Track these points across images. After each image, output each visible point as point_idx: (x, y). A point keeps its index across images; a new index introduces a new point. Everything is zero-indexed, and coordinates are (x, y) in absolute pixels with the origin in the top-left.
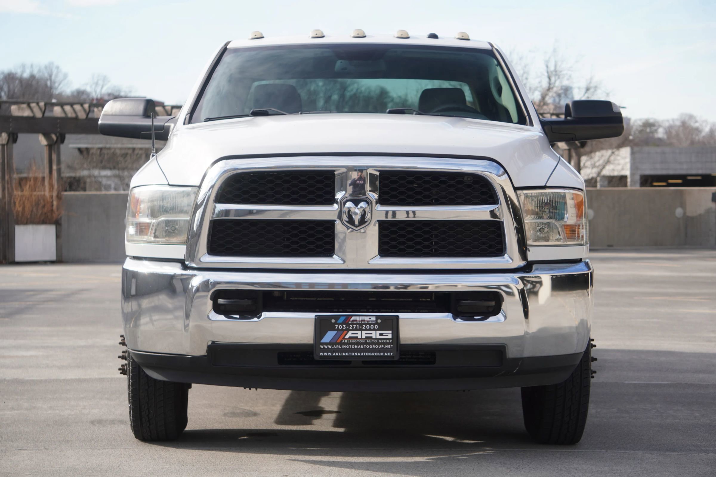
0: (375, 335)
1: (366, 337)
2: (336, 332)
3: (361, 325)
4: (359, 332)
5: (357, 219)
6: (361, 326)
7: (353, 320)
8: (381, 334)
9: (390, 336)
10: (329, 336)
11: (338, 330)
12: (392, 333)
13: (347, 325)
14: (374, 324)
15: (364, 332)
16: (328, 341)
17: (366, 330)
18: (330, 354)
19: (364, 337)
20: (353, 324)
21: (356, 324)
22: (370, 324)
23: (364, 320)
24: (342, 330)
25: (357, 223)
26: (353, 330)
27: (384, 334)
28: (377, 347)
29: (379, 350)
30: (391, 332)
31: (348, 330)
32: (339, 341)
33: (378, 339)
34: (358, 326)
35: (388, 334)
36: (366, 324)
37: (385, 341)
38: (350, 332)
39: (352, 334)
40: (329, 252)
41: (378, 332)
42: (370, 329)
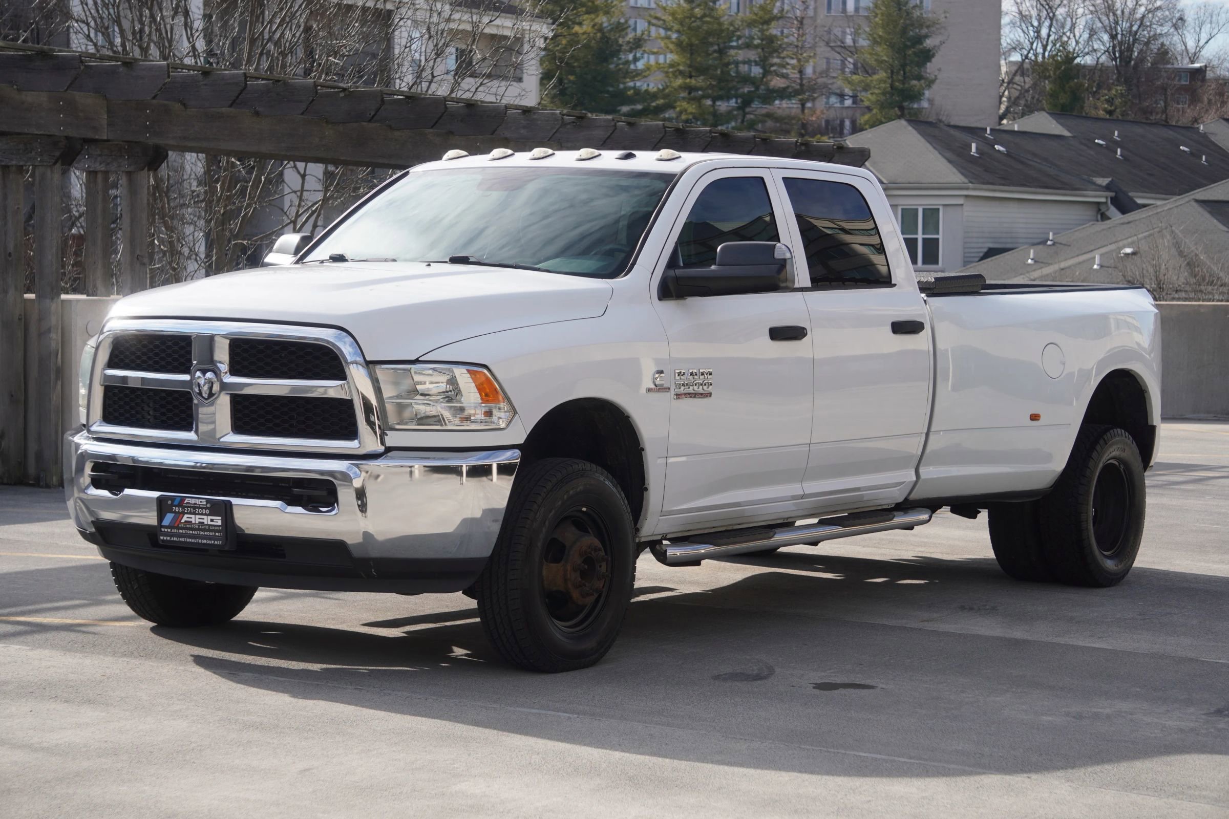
0: (207, 520)
1: (200, 523)
2: (173, 515)
3: (194, 508)
6: (194, 510)
7: (187, 503)
8: (212, 520)
9: (219, 523)
10: (168, 519)
11: (175, 512)
12: (222, 520)
13: (183, 507)
14: (205, 509)
15: (198, 517)
16: (167, 524)
17: (199, 514)
18: (169, 538)
19: (197, 522)
20: (187, 507)
21: (190, 507)
22: (202, 508)
23: (197, 504)
24: (179, 513)
26: (187, 513)
27: (214, 520)
28: (209, 533)
29: (210, 538)
30: (220, 518)
31: (183, 513)
32: (176, 525)
33: (208, 526)
34: (192, 509)
35: (218, 521)
36: (198, 508)
37: (216, 528)
39: (187, 518)
40: (191, 424)
41: (209, 518)
42: (202, 514)
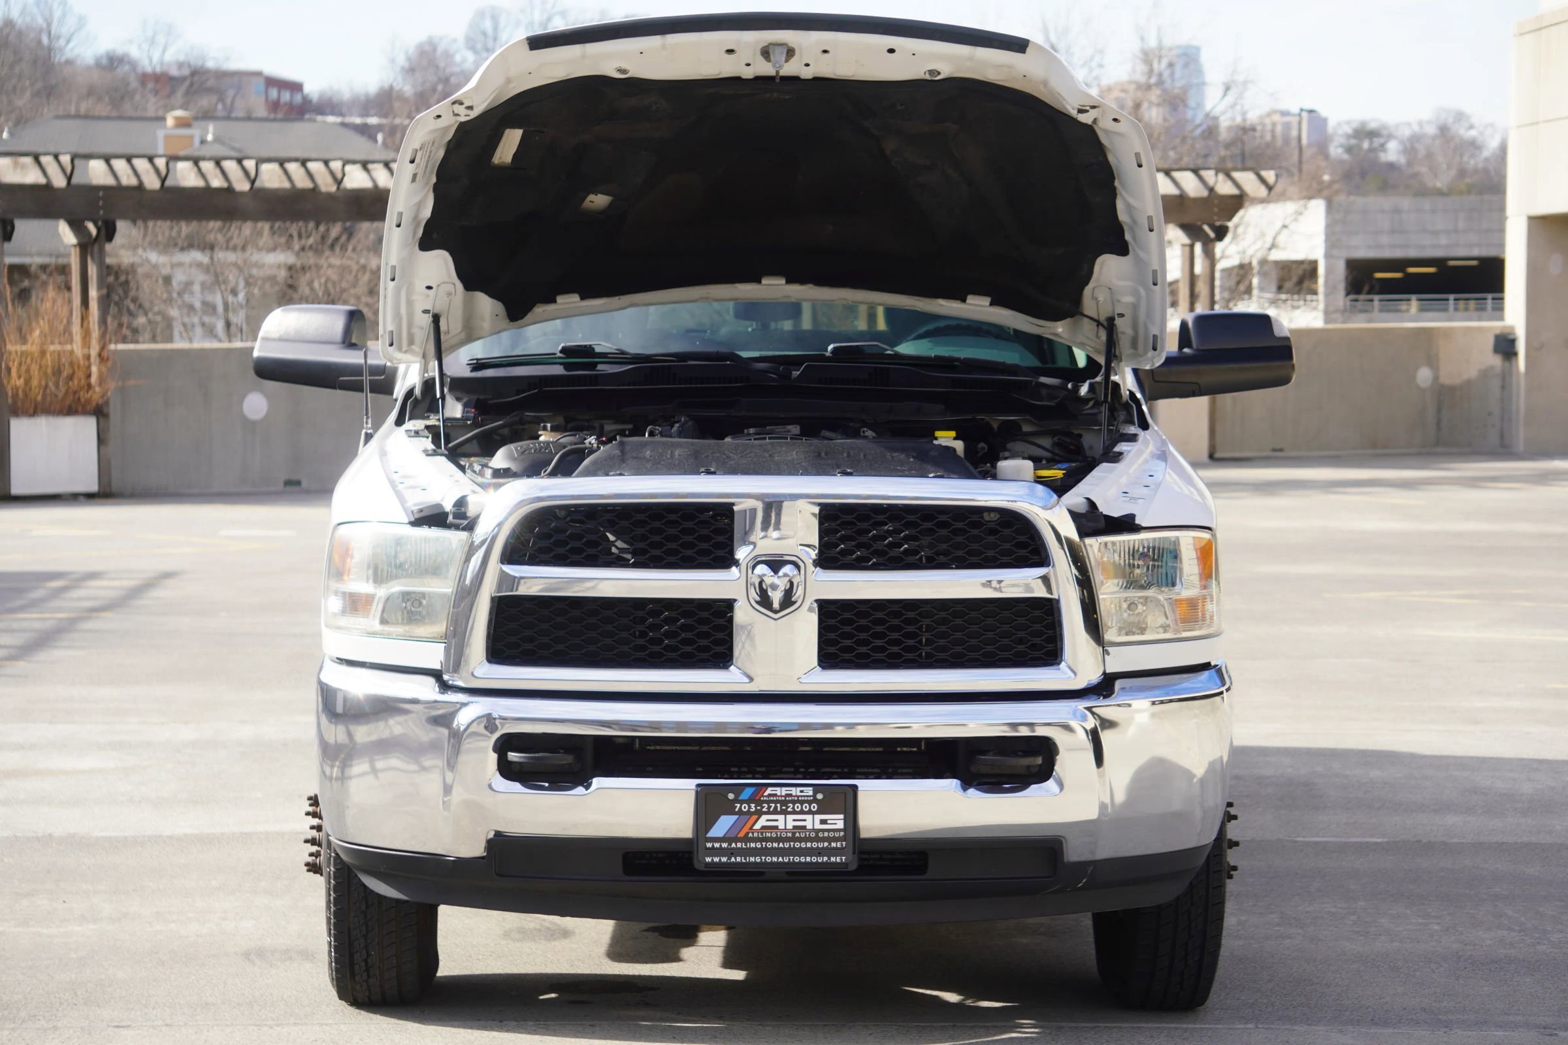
0: (812, 822)
1: (795, 827)
2: (737, 817)
3: (784, 803)
4: (781, 817)
5: (776, 597)
6: (784, 806)
7: (770, 795)
8: (823, 822)
9: (840, 825)
10: (723, 826)
11: (740, 812)
12: (845, 820)
13: (759, 803)
14: (810, 803)
15: (790, 817)
16: (721, 835)
17: (794, 812)
18: (724, 859)
19: (790, 826)
20: (768, 802)
21: (776, 802)
22: (802, 803)
23: (791, 795)
24: (749, 813)
25: (776, 605)
26: (768, 813)
27: (829, 822)
28: (815, 845)
29: (819, 852)
30: (842, 816)
31: (759, 813)
32: (742, 835)
33: (817, 831)
34: (778, 805)
35: (837, 821)
36: (794, 802)
37: (832, 834)
38: (764, 817)
39: (768, 820)
40: (721, 657)
41: (818, 817)
42: (802, 812)
